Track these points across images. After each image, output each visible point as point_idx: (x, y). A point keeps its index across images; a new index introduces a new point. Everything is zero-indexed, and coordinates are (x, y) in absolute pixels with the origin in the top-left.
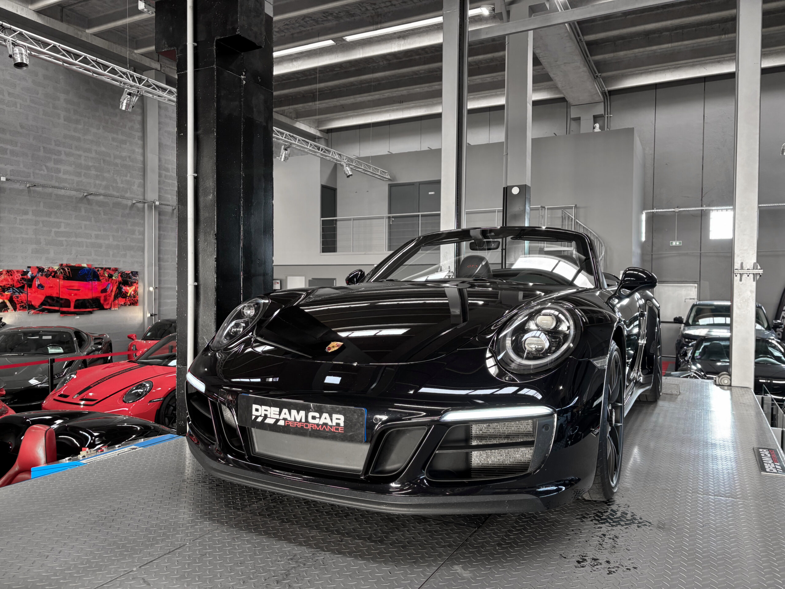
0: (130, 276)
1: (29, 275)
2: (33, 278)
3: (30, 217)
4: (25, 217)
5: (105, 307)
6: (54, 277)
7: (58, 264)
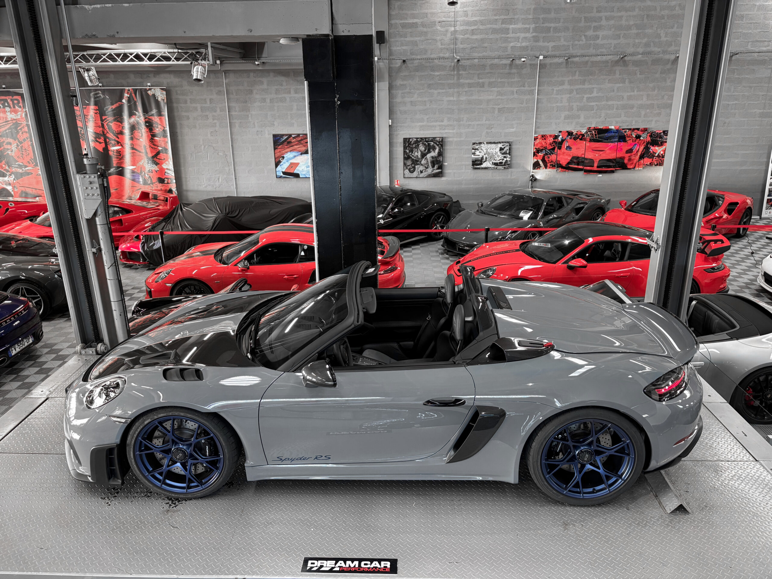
0: (661, 136)
1: (560, 139)
2: (563, 141)
3: (566, 87)
4: (560, 88)
5: (629, 167)
6: (581, 139)
7: (586, 128)
